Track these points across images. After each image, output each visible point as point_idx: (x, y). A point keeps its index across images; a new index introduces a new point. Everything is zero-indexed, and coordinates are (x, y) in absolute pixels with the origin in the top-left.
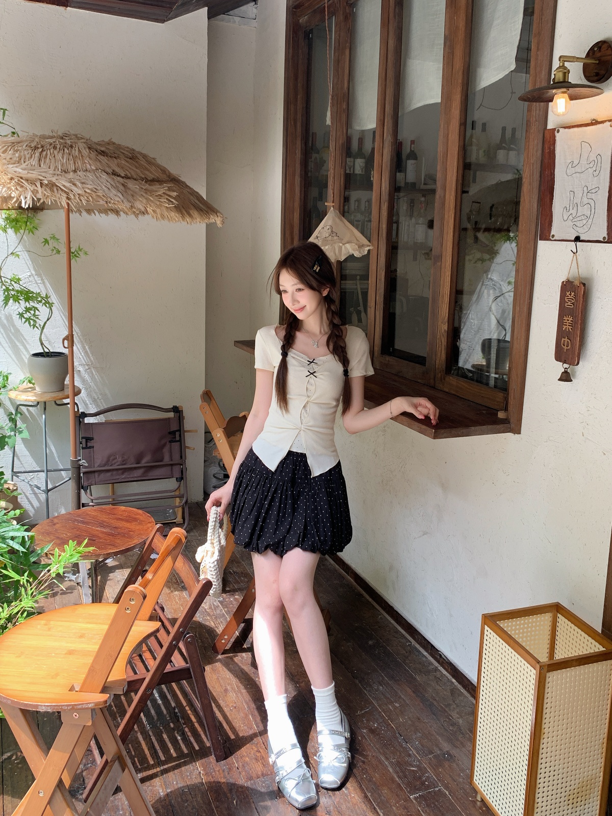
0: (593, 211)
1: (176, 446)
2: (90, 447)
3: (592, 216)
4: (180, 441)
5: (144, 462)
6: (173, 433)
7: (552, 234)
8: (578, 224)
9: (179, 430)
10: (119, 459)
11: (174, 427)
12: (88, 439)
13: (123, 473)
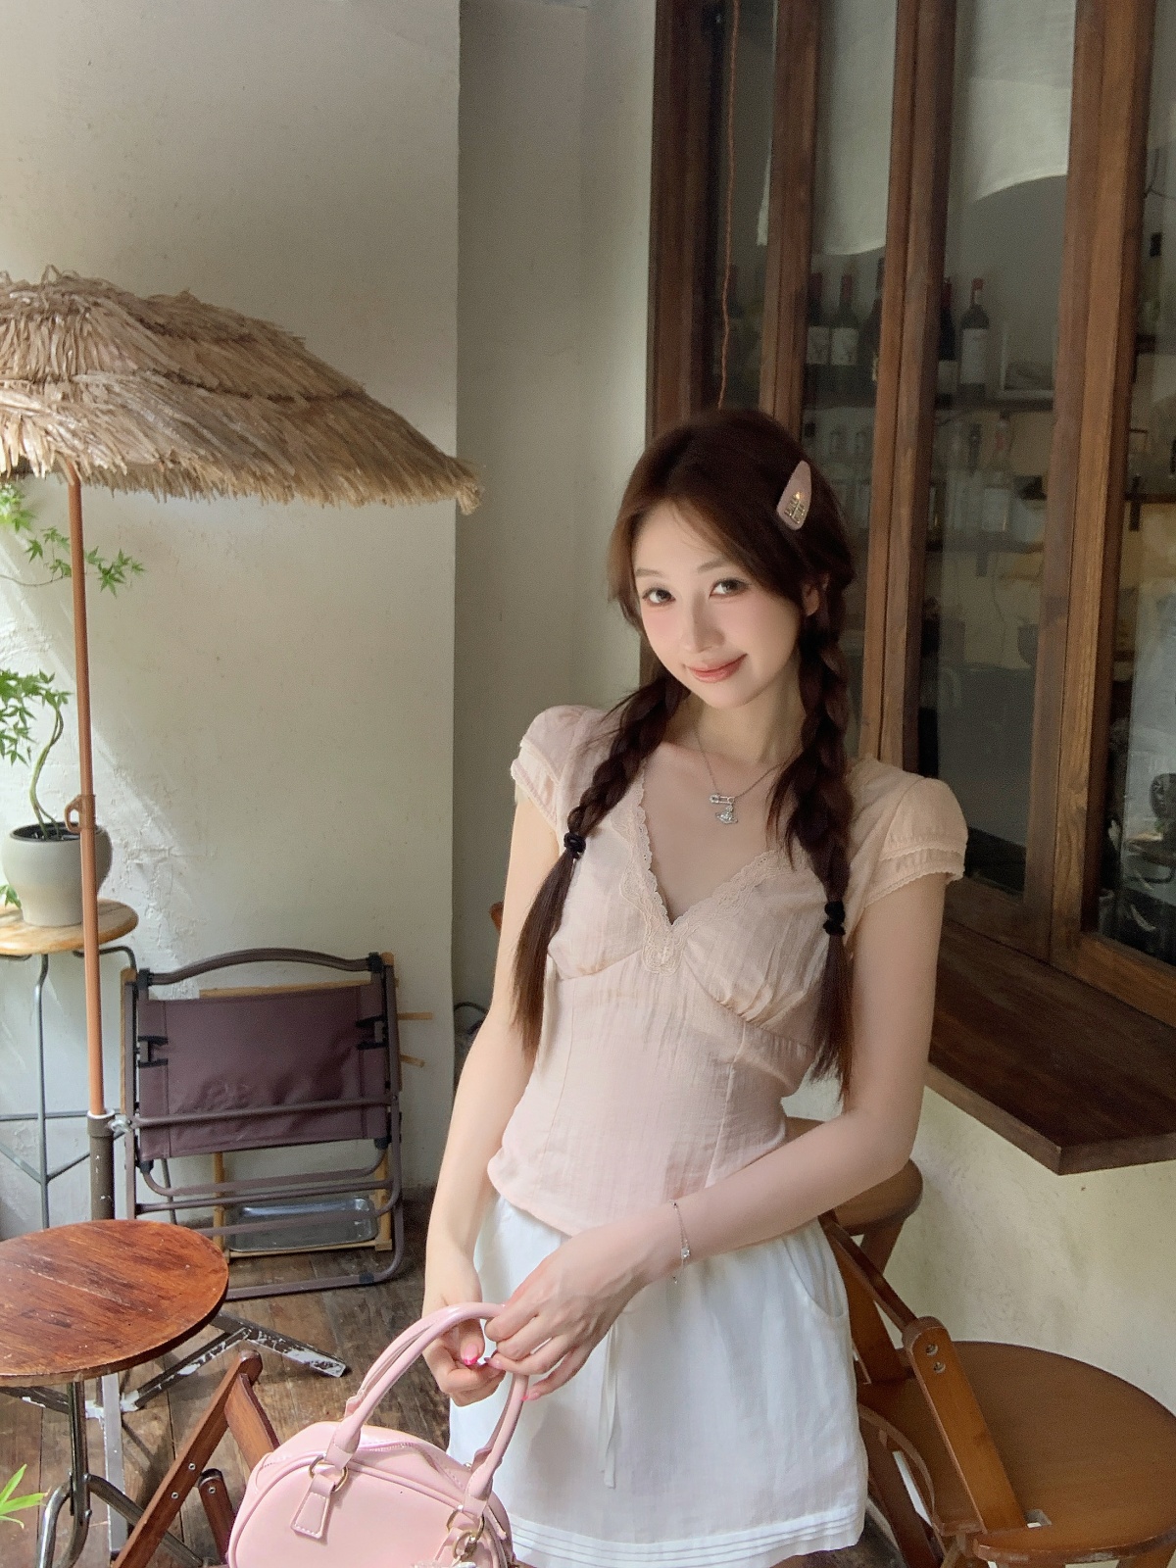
1: (373, 1056)
2: (159, 1063)
4: (385, 1043)
5: (293, 1102)
6: (368, 1024)
9: (383, 1018)
10: (231, 1093)
11: (370, 1010)
12: (154, 1042)
13: (239, 1129)
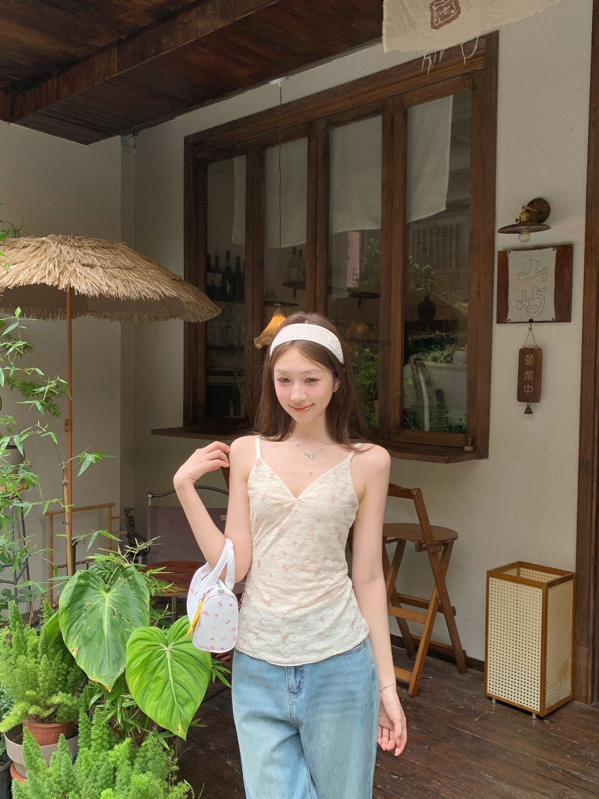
0: (543, 302)
3: (542, 306)
7: (508, 318)
8: (531, 311)
